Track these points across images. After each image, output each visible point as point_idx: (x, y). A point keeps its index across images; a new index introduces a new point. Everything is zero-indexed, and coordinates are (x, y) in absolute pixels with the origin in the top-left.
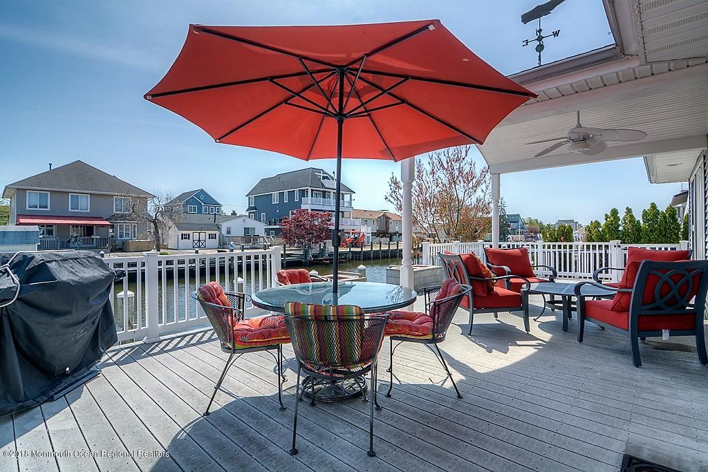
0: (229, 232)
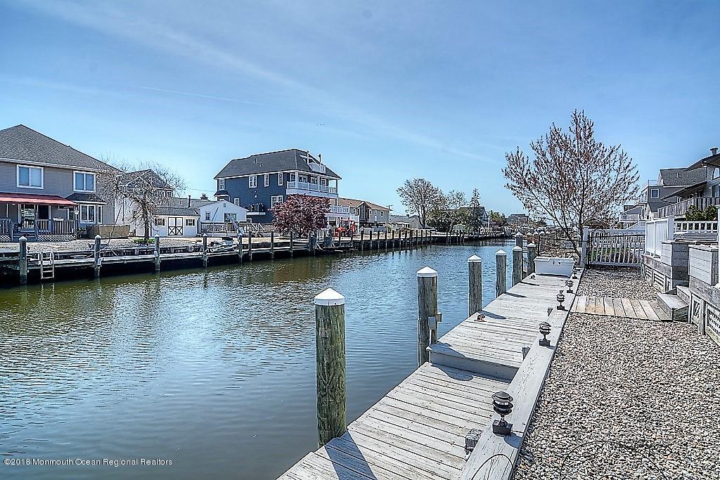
0: (208, 218)
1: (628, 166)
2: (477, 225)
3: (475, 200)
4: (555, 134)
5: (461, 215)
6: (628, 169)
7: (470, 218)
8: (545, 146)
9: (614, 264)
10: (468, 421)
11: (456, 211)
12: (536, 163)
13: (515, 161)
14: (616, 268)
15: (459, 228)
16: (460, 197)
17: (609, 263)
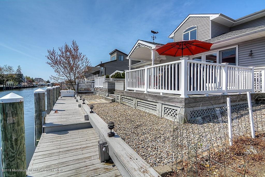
1: (88, 62)
2: (20, 82)
3: (19, 70)
4: (66, 47)
5: (11, 77)
6: (88, 63)
7: (16, 78)
8: (64, 50)
9: (85, 92)
10: (81, 145)
11: (7, 75)
12: (60, 56)
13: (53, 53)
14: (86, 93)
15: (10, 83)
16: (10, 68)
17: (84, 92)
